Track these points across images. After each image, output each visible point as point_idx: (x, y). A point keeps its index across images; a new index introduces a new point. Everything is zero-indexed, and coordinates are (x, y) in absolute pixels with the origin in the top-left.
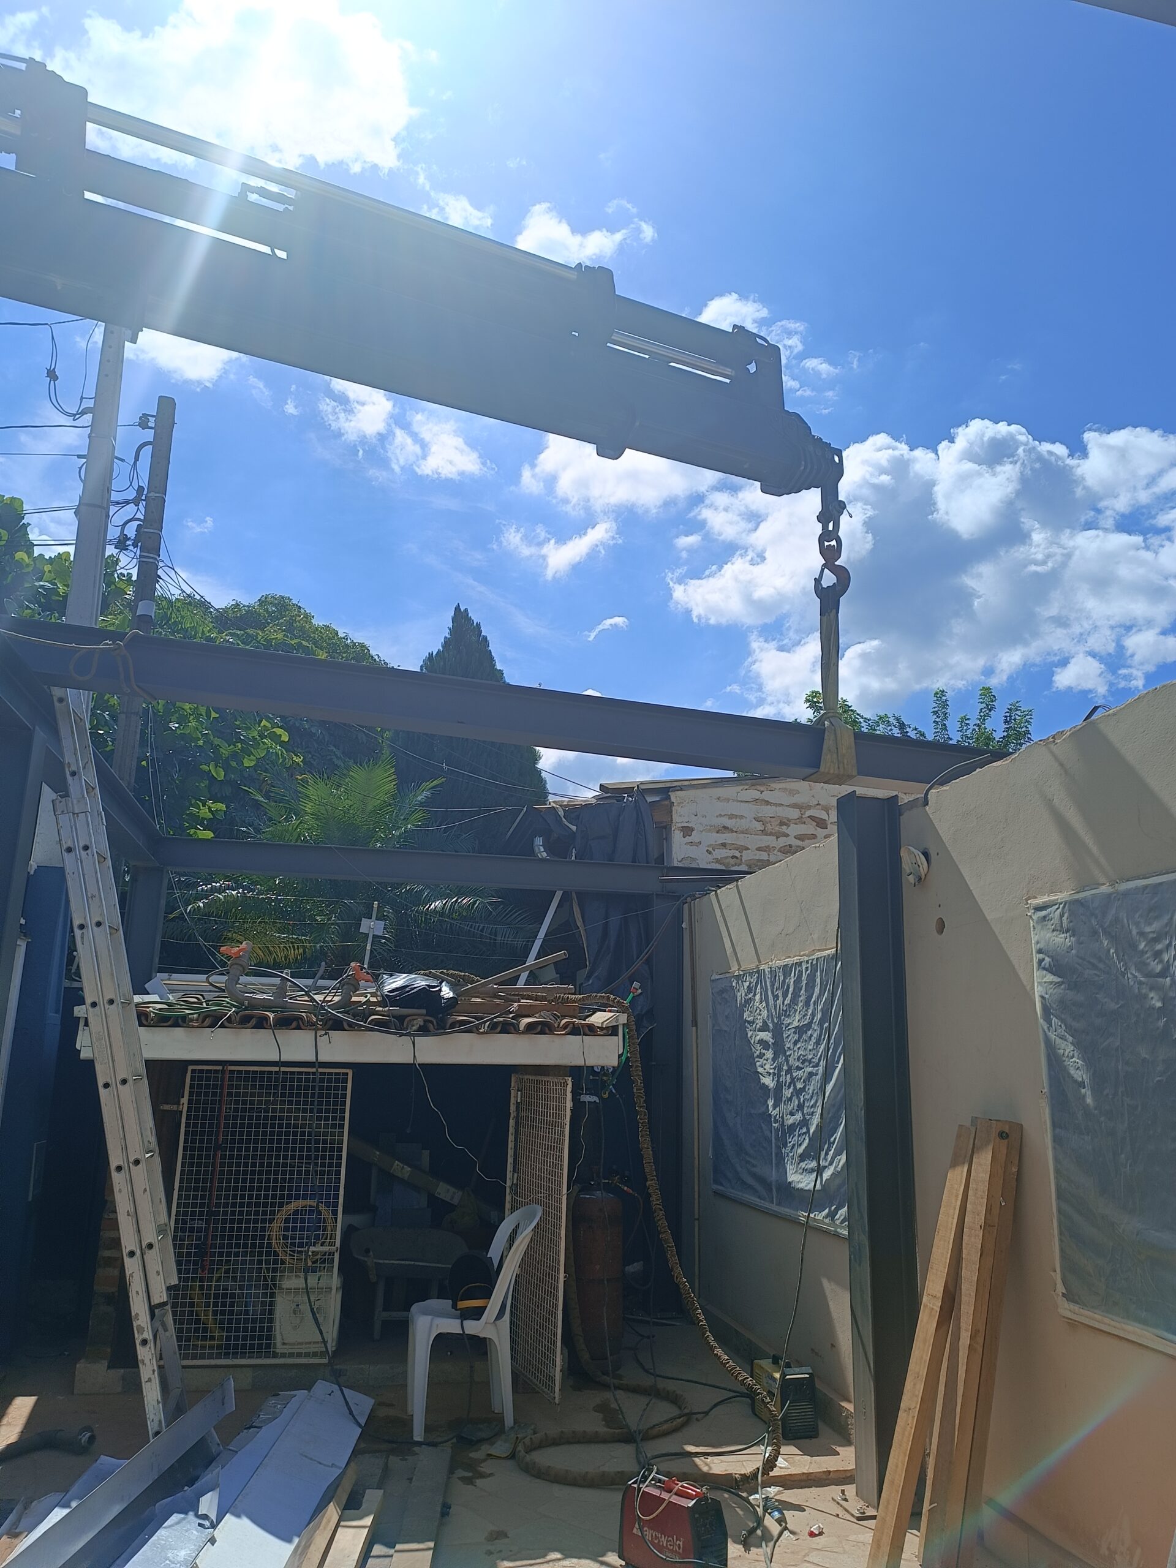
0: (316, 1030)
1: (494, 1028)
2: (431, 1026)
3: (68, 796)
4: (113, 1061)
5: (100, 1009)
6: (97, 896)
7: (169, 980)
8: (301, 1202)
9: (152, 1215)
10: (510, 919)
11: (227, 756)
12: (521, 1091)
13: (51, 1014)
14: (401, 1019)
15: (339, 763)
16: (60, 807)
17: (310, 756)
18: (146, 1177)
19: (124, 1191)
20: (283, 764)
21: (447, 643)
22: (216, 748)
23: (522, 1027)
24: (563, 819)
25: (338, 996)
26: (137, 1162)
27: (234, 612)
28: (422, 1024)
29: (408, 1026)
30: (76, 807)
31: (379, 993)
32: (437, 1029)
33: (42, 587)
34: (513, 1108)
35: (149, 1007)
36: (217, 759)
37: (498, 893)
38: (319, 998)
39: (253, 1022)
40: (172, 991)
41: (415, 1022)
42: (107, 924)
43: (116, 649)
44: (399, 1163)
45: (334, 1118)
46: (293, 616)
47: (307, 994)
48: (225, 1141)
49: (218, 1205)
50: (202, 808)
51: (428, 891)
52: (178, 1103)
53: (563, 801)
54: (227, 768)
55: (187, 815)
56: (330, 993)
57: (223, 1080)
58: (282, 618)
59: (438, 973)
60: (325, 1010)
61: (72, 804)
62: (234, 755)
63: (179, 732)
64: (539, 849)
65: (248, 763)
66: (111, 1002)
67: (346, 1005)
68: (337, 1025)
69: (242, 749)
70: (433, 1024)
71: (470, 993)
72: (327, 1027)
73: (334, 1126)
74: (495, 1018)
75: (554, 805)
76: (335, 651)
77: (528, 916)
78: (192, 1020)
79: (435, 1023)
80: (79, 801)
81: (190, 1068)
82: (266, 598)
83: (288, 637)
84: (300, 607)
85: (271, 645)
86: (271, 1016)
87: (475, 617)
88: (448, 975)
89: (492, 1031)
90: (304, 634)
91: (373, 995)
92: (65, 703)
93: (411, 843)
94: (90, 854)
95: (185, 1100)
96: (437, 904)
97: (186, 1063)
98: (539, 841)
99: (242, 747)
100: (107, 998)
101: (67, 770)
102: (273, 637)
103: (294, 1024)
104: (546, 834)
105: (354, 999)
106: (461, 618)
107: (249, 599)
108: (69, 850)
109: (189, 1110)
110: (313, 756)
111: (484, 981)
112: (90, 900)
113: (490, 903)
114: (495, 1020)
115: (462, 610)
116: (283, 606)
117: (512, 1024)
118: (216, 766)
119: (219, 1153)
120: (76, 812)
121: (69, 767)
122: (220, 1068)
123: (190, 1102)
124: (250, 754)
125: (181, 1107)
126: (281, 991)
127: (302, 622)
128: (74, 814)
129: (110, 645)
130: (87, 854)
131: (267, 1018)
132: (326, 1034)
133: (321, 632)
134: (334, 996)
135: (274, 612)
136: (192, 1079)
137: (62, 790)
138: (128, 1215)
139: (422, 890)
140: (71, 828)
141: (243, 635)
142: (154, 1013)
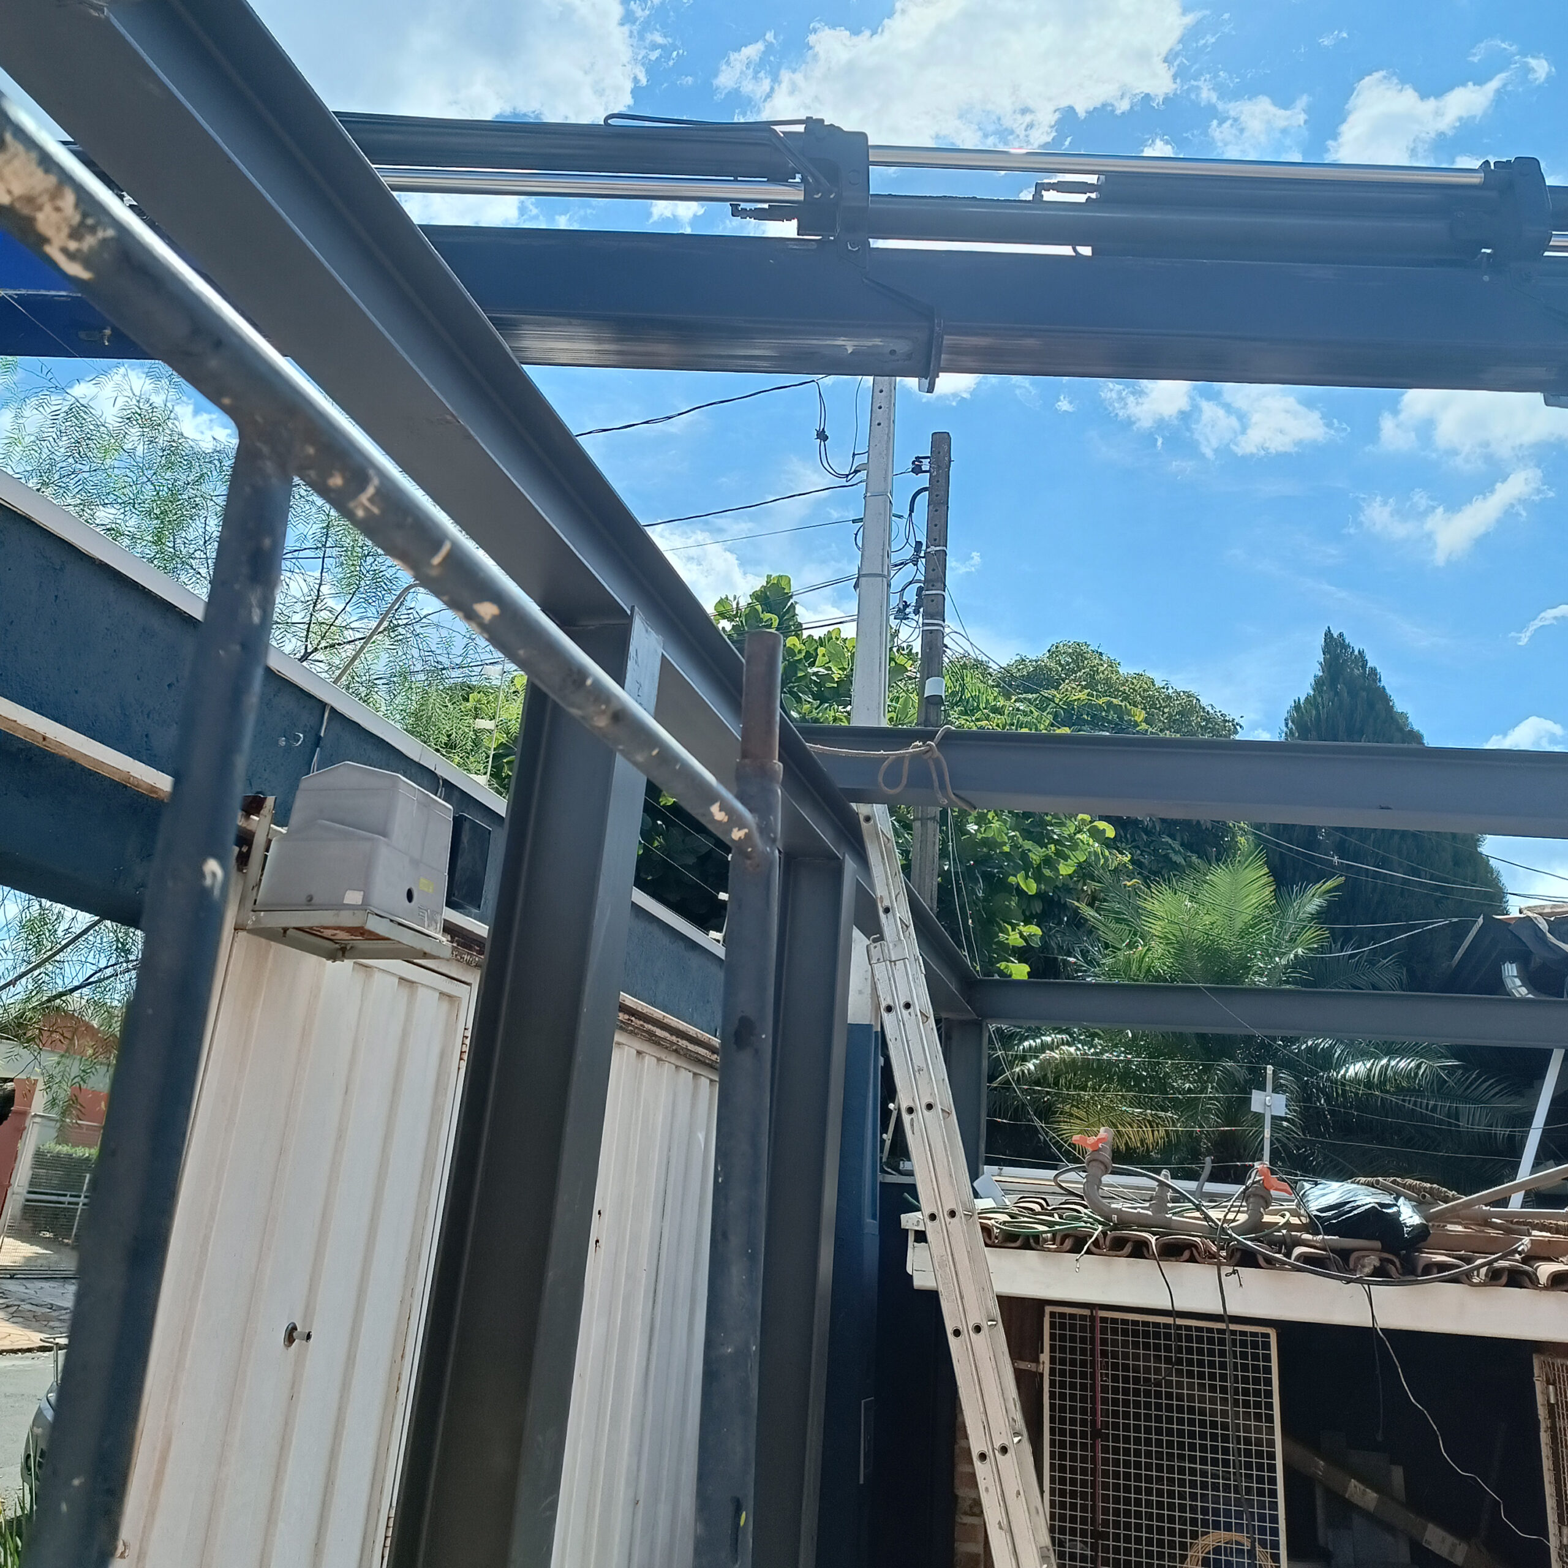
0: (1219, 1265)
1: (1495, 1277)
2: (1392, 1269)
3: (883, 940)
4: (962, 1298)
5: (941, 1223)
6: (925, 1069)
7: (1000, 1175)
8: (1223, 1534)
9: (1031, 1532)
10: (1477, 1092)
11: (1038, 862)
12: (1554, 1384)
13: (868, 1220)
14: (1344, 1254)
15: (1177, 858)
16: (875, 952)
17: (1139, 852)
18: (1018, 1472)
19: (992, 1489)
20: (1105, 866)
21: (1319, 684)
22: (1024, 856)
23: (1543, 1280)
24: (1549, 935)
25: (1243, 1212)
26: (1004, 1450)
27: (1019, 670)
28: (1377, 1264)
29: (1356, 1266)
30: (892, 952)
31: (1302, 1212)
32: (1404, 1274)
33: (815, 674)
34: (1542, 1412)
35: (990, 1219)
36: (1027, 865)
37: (1456, 1052)
38: (1216, 1214)
39: (1128, 1248)
40: (1007, 1192)
41: (1366, 1260)
42: (939, 1107)
43: (927, 752)
44: (1356, 1483)
45: (1258, 1405)
46: (1094, 666)
47: (1198, 1208)
48: (1106, 1425)
49: (1106, 1523)
50: (1011, 933)
51: (1342, 1047)
52: (1036, 1360)
53: (1544, 907)
54: (1039, 877)
55: (996, 943)
56: (1232, 1206)
57: (1092, 1331)
58: (1080, 671)
59: (1388, 1181)
60: (1228, 1234)
61: (888, 947)
62: (1047, 861)
63: (979, 836)
64: (1514, 982)
65: (1065, 869)
66: (952, 1214)
67: (1255, 1227)
68: (1247, 1259)
69: (1058, 853)
70: (1395, 1266)
71: (1444, 1217)
72: (1234, 1261)
73: (1258, 1418)
74: (1496, 1260)
75: (1530, 914)
76: (1154, 706)
77: (1505, 1088)
78: (1045, 1241)
79: (1398, 1264)
80: (895, 945)
81: (1048, 1309)
82: (1057, 647)
83: (1092, 696)
84: (1101, 654)
85: (1073, 709)
86: (1153, 1239)
87: (1356, 644)
88: (1404, 1186)
89: (1494, 1283)
90: (1111, 688)
91: (1295, 1213)
92: (872, 822)
93: (1305, 974)
94: (912, 1014)
95: (1045, 1357)
96: (1356, 1069)
97: (1042, 1303)
98: (1510, 970)
99: (1056, 849)
100: (947, 1209)
101: (879, 905)
102: (1075, 698)
103: (1186, 1254)
104: (1523, 958)
105: (1267, 1218)
106: (1334, 647)
107: (1037, 653)
108: (889, 1009)
109: (1052, 1372)
110: (1142, 851)
111: (1465, 1198)
112: (917, 1074)
113: (1443, 1068)
114: (1496, 1265)
115: (1335, 636)
116: (1079, 654)
117: (1526, 1273)
118: (1027, 877)
119: (1099, 1443)
120: (893, 959)
121: (882, 902)
122: (1086, 1312)
123: (1052, 1360)
124: (1066, 858)
125: (1041, 1366)
126: (1158, 1202)
127: (1106, 672)
128: (890, 962)
129: (920, 747)
130: (910, 1014)
131: (1145, 1243)
132: (1234, 1272)
133: (1133, 684)
134: (1238, 1212)
135: (1068, 664)
136: (1053, 1325)
137: (873, 930)
138: (1001, 1528)
139: (1332, 1047)
140: (890, 980)
141: (1036, 700)
142: (997, 1228)
